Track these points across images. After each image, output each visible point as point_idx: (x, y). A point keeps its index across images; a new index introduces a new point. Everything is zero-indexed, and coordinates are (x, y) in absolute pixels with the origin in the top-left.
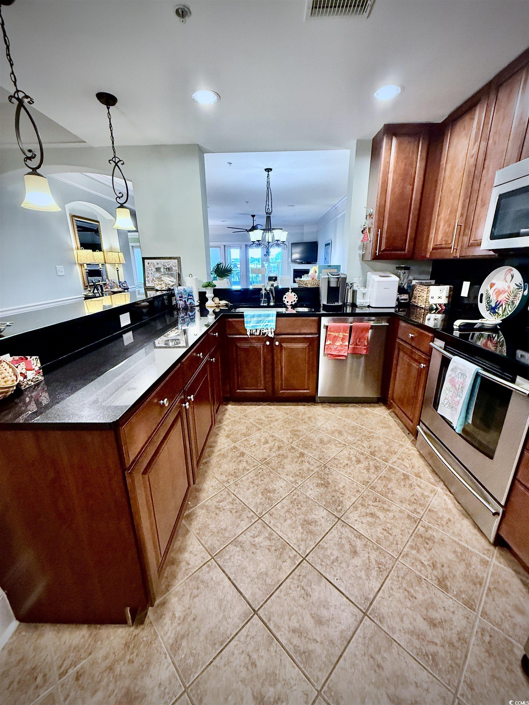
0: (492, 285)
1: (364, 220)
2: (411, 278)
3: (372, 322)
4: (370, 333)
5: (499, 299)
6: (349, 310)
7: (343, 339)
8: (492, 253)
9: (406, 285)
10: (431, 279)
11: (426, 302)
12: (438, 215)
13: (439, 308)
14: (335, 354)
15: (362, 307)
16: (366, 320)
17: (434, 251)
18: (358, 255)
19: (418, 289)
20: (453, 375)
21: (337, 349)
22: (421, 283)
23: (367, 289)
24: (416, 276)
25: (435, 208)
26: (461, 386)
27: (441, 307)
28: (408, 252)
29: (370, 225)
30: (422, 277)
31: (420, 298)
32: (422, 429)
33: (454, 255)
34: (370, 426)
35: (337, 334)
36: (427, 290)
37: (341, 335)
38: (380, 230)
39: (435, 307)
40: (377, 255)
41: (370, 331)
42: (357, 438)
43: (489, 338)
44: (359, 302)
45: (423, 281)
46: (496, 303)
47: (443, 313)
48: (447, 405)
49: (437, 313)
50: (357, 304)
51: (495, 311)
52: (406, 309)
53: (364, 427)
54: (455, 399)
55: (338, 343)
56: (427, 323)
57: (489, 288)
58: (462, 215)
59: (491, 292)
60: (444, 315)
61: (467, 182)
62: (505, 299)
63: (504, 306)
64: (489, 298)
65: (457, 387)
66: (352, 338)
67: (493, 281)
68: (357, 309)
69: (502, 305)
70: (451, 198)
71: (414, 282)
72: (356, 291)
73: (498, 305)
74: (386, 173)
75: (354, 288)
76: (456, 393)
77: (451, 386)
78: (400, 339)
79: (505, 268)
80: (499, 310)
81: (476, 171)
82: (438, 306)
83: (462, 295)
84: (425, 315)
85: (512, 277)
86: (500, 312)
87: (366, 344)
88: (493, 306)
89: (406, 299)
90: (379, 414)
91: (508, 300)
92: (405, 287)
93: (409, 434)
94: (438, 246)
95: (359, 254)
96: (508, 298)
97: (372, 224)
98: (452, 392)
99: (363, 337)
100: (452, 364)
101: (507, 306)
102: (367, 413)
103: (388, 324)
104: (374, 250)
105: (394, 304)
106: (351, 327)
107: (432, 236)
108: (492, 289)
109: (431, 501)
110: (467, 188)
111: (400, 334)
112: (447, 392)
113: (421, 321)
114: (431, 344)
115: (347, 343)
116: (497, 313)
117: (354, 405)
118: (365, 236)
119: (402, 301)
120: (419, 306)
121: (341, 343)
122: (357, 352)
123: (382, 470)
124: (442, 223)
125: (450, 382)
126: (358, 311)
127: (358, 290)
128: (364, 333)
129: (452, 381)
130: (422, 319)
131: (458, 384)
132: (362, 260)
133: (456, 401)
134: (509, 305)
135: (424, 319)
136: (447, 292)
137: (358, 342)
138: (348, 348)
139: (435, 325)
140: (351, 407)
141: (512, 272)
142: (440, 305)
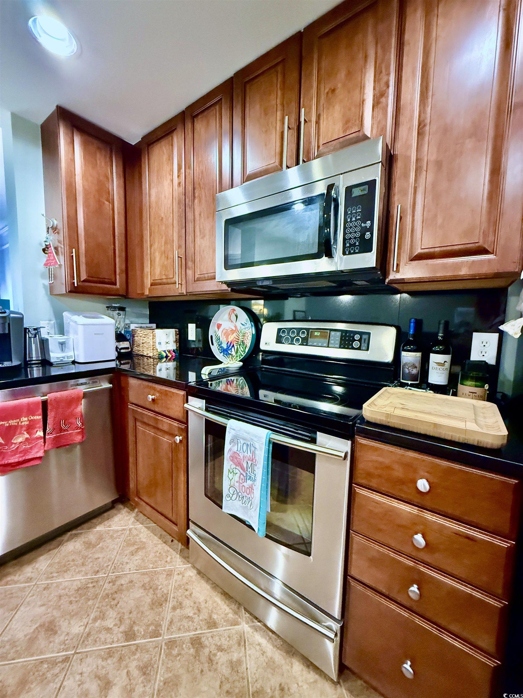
0: (219, 326)
1: (44, 234)
2: (127, 321)
3: (84, 387)
4: (82, 407)
5: (230, 340)
6: (36, 373)
7: (30, 428)
8: (225, 287)
9: (123, 330)
10: (150, 323)
11: (153, 350)
12: (151, 246)
13: (169, 355)
14: (17, 460)
15: (62, 364)
16: (72, 386)
17: (153, 287)
18: (42, 286)
19: (141, 335)
20: (235, 449)
21: (20, 450)
22: (141, 327)
23: (65, 337)
24: (133, 320)
25: (145, 237)
26: (250, 463)
27: (171, 354)
28: (120, 285)
29: (57, 244)
30: (141, 320)
31: (145, 345)
32: (195, 533)
33: (180, 292)
34: (110, 563)
35: (13, 422)
36: (151, 334)
37: (25, 421)
38: (74, 250)
39: (165, 355)
40: (76, 285)
41: (83, 401)
42: (92, 616)
43: (229, 383)
44: (55, 355)
45: (143, 325)
46: (227, 343)
47: (174, 360)
48: (235, 496)
49: (168, 362)
50: (52, 360)
51: (228, 352)
52: (130, 361)
53: (100, 575)
54: (245, 484)
55: (19, 439)
56: (158, 374)
57: (217, 330)
58: (180, 247)
59: (219, 333)
60: (175, 363)
61: (179, 211)
62: (235, 339)
63: (236, 347)
64: (219, 339)
65: (245, 465)
66: (50, 421)
67: (220, 322)
68: (52, 369)
69: (233, 346)
70: (164, 228)
71: (133, 327)
72: (47, 340)
73: (230, 346)
74: (71, 174)
75: (43, 336)
76: (245, 475)
77: (235, 466)
78: (133, 404)
79: (229, 308)
80: (231, 351)
81: (187, 200)
82: (167, 353)
83: (189, 339)
84: (155, 365)
85: (237, 317)
86: (233, 353)
87: (79, 424)
88: (225, 347)
89: (127, 348)
90: (120, 528)
91: (238, 341)
92: (123, 332)
93: (172, 541)
94: (157, 281)
95: (44, 285)
96: (237, 338)
97: (59, 242)
98: (238, 475)
99: (72, 415)
100: (229, 432)
101: (238, 346)
102: (101, 538)
103: (111, 385)
104: (68, 278)
105: (113, 355)
106: (45, 404)
107: (147, 269)
108: (220, 330)
109: (247, 669)
110: (180, 216)
111: (132, 396)
112: (231, 476)
113: (151, 373)
114: (186, 405)
115: (40, 433)
116: (231, 354)
117: (74, 532)
118: (49, 257)
119: (122, 351)
120: (145, 354)
121: (27, 436)
122: (63, 442)
123: (156, 666)
124: (157, 255)
125: (232, 461)
126: (54, 372)
127: (49, 338)
128: (73, 407)
129: (234, 458)
130: (152, 371)
131: (245, 461)
132: (51, 294)
133: (247, 486)
134: (240, 345)
135: (155, 372)
136: (173, 337)
137: (63, 426)
138: (45, 442)
139: (168, 375)
140: (68, 541)
141: (235, 312)
142: (169, 352)
